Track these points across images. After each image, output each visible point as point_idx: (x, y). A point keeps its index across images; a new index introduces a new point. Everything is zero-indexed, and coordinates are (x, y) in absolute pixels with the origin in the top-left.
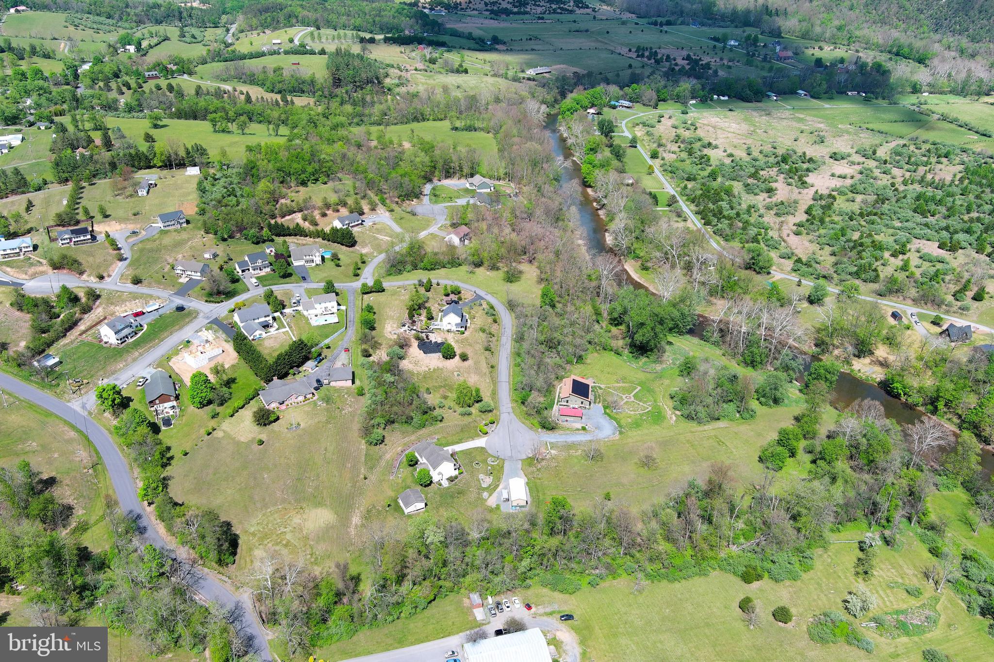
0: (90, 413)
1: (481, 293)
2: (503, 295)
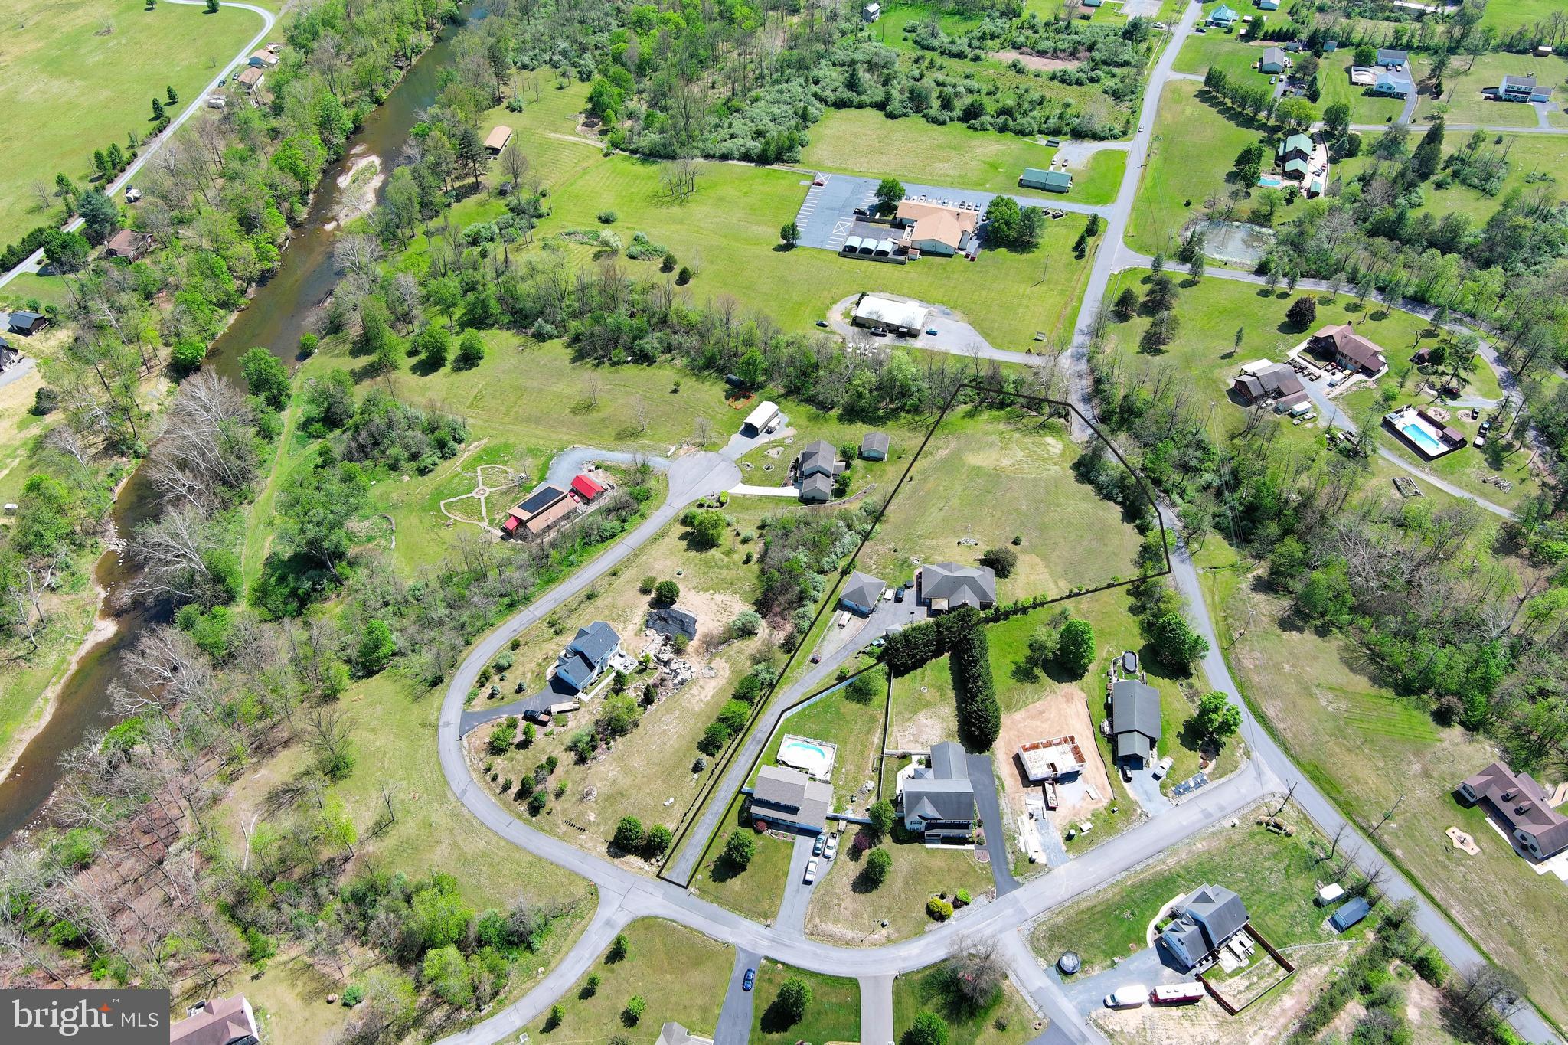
0: (1247, 753)
1: (449, 734)
2: (416, 713)
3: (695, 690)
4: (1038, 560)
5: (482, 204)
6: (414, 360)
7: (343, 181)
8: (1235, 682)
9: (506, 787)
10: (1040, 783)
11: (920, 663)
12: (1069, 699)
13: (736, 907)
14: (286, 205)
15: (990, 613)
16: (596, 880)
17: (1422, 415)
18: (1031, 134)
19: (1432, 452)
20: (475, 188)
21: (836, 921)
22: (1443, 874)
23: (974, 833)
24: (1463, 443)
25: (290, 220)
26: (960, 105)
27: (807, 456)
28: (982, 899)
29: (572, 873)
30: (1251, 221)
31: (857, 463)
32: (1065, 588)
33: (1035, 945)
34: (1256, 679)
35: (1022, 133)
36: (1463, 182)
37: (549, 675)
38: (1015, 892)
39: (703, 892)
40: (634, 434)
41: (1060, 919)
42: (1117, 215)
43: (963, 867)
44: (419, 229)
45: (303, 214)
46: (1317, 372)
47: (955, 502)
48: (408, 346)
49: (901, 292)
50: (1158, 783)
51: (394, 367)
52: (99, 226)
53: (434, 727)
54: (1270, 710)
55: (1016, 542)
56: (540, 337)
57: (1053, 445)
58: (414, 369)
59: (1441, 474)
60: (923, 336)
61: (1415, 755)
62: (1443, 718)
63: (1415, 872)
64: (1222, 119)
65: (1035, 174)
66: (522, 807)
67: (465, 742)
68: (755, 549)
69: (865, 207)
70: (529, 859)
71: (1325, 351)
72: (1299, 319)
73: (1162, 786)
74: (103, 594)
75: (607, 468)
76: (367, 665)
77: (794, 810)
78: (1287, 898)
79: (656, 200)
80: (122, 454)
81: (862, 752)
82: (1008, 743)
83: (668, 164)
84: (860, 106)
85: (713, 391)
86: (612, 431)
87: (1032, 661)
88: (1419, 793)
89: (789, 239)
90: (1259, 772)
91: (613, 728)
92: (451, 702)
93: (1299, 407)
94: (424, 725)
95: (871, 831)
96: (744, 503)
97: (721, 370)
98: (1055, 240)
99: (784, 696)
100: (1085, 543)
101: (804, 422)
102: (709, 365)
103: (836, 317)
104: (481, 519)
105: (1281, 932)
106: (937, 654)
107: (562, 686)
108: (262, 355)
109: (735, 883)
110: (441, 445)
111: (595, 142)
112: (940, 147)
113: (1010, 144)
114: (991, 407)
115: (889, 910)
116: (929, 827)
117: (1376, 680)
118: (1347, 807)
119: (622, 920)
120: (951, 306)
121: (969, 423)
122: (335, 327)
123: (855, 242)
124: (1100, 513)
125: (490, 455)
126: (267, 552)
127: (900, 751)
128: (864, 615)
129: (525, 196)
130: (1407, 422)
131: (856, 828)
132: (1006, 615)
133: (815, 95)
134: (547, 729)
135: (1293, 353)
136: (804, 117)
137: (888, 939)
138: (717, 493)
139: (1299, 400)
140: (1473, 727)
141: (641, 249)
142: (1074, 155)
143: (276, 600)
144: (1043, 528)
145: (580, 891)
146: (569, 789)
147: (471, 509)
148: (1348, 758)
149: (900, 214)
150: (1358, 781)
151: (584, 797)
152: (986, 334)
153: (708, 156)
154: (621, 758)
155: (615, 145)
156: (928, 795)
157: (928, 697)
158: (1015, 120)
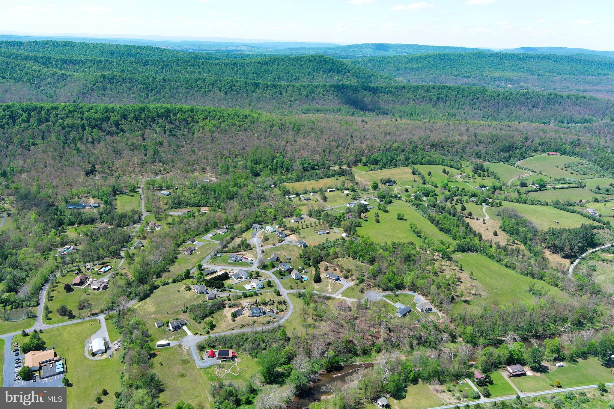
1: (286, 318)
2: (288, 324)
37: (264, 316)
40: (184, 361)
55: (179, 291)
56: (159, 405)
62: (176, 258)
75: (201, 357)
94: (288, 322)
103: (105, 357)
104: (235, 365)
134: (273, 309)
138: (195, 335)
147: (234, 370)
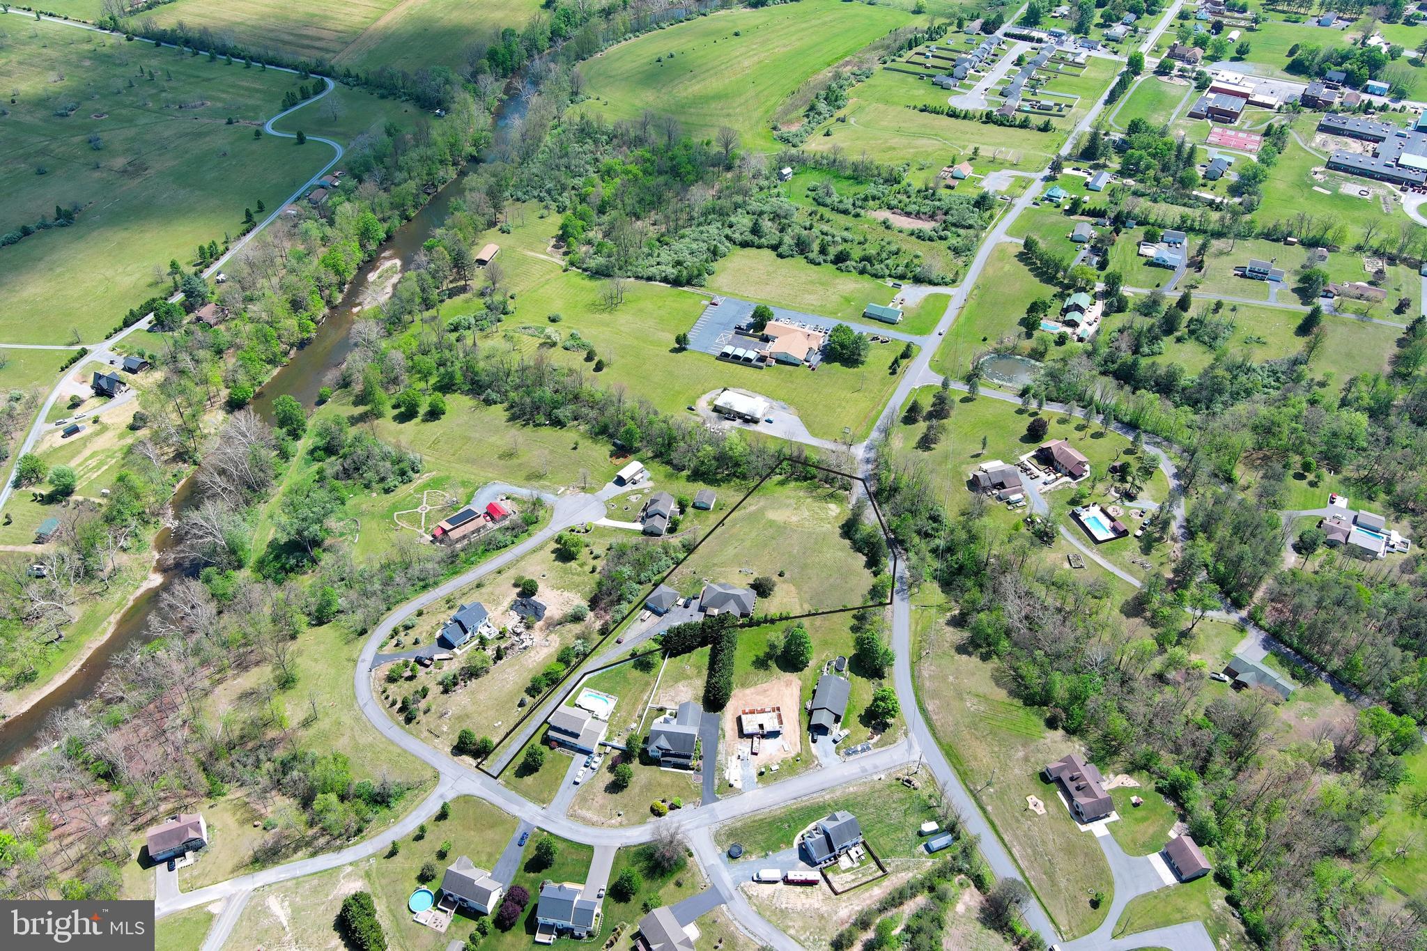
0: (906, 734)
1: (363, 667)
2: (346, 651)
3: (532, 654)
4: (793, 588)
5: (467, 301)
6: (396, 412)
7: (372, 277)
8: (913, 686)
9: (394, 703)
10: (751, 736)
11: (689, 649)
12: (788, 684)
13: (526, 794)
14: (327, 292)
15: (746, 620)
16: (440, 769)
17: (1103, 510)
18: (882, 277)
19: (1100, 538)
20: (464, 289)
21: (589, 809)
22: (1015, 825)
23: (693, 763)
24: (1125, 533)
25: (329, 303)
26: (833, 251)
27: (653, 502)
28: (691, 806)
29: (425, 763)
30: (1030, 356)
31: (690, 510)
32: (807, 608)
33: (717, 838)
34: (927, 684)
35: (876, 276)
36: (1197, 339)
37: (438, 634)
38: (715, 805)
39: (508, 783)
40: (539, 477)
41: (739, 824)
42: (929, 346)
43: (684, 785)
44: (417, 318)
45: (339, 298)
46: (1036, 472)
47: (748, 544)
48: (394, 401)
49: (754, 390)
50: (835, 746)
51: (379, 415)
52: (193, 300)
53: (355, 661)
54: (930, 707)
55: (781, 575)
56: (488, 402)
57: (834, 509)
58: (395, 418)
59: (1104, 554)
60: (762, 423)
61: (1023, 746)
62: (1052, 724)
63: (997, 822)
64: (1030, 276)
65: (876, 308)
66: (401, 718)
67: (373, 673)
68: (600, 564)
69: (744, 325)
70: (399, 751)
71: (1046, 459)
72: (1035, 433)
73: (837, 748)
74: (157, 557)
75: (514, 499)
76: (320, 618)
77: (576, 736)
78: (900, 827)
79: (594, 307)
80: (185, 461)
81: (634, 704)
82: (736, 709)
83: (607, 281)
84: (759, 247)
85: (602, 450)
86: (524, 473)
87: (769, 656)
88: (1017, 771)
89: (681, 344)
90: (910, 746)
91: (472, 673)
92: (370, 647)
93: (1013, 498)
94: (349, 660)
95: (626, 756)
96: (603, 532)
97: (611, 436)
98: (877, 358)
99: (590, 664)
100: (832, 580)
101: (661, 478)
102: (602, 431)
103: (702, 405)
104: (419, 527)
105: (888, 848)
106: (703, 644)
107: (445, 643)
108: (288, 401)
109: (529, 780)
110: (403, 473)
111: (559, 260)
112: (812, 282)
113: (866, 283)
114: (796, 480)
115: (626, 806)
116: (664, 755)
117: (1013, 693)
118: (964, 776)
119: (450, 796)
120: (790, 403)
121: (779, 489)
122: (345, 384)
123: (729, 350)
124: (849, 560)
125: (436, 484)
126: (270, 538)
127: (659, 706)
128: (660, 614)
129: (498, 298)
130: (1092, 516)
131: (617, 752)
132: (758, 624)
133: (727, 237)
134: (428, 670)
135: (1024, 458)
136: (715, 253)
137: (621, 824)
138: (586, 522)
139: (1015, 492)
140: (1070, 732)
141: (574, 344)
142: (912, 295)
143: (270, 569)
144: (804, 567)
145: (428, 774)
146: (433, 708)
147: (415, 520)
148: (975, 743)
149: (766, 331)
150: (976, 759)
151: (441, 716)
152: (809, 425)
153: (637, 278)
154: (473, 693)
155: (572, 264)
156: (665, 733)
157: (689, 672)
158: (872, 265)
